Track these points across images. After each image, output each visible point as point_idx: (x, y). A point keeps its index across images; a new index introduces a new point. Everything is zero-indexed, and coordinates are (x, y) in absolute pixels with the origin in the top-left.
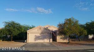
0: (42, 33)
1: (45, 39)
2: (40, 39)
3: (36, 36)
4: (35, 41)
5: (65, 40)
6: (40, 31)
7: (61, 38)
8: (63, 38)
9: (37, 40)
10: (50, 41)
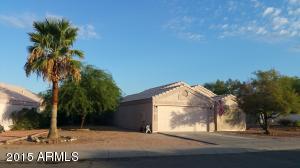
1: (197, 124)
2: (184, 123)
4: (173, 128)
5: (236, 126)
7: (227, 121)
8: (232, 120)
9: (179, 125)
10: (208, 130)
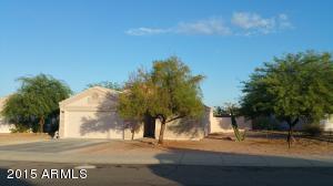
0: (101, 110)
3: (84, 119)
4: (83, 134)
6: (95, 105)
7: (169, 128)
8: (178, 126)
